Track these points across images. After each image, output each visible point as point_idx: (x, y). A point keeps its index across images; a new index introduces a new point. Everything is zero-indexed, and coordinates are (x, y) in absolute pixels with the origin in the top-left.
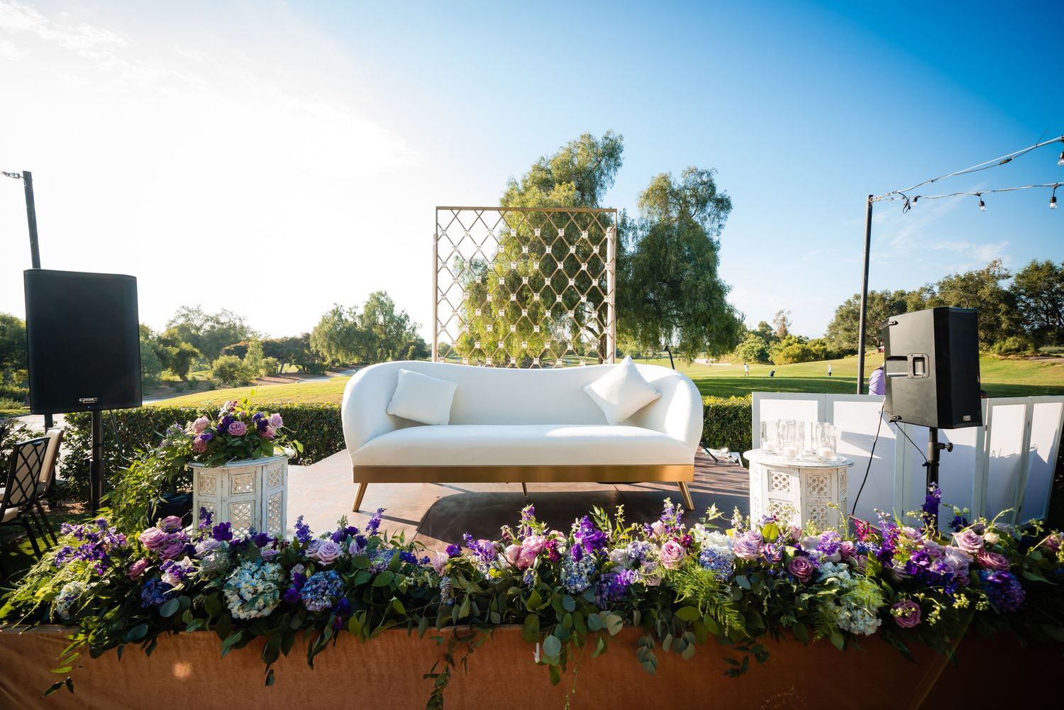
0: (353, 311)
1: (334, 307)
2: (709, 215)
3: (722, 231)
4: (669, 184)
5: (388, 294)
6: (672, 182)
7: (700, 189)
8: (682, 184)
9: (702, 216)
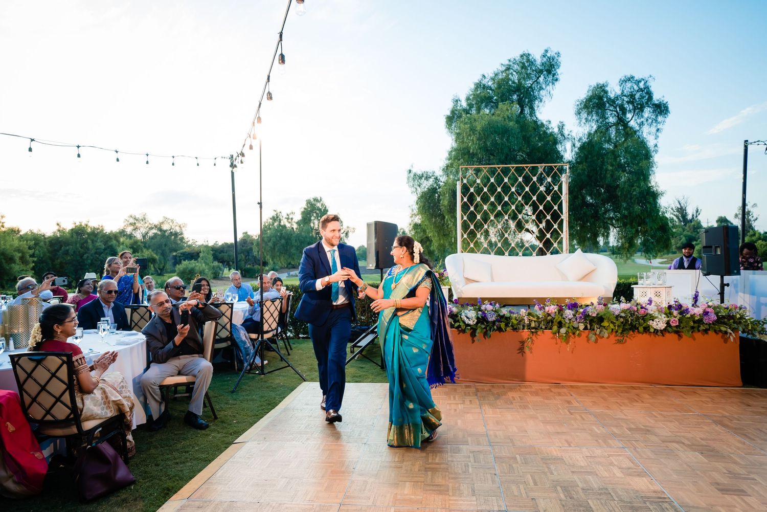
0: (290, 217)
1: (274, 214)
2: (647, 120)
3: (659, 134)
4: (606, 92)
5: (323, 200)
6: (609, 91)
7: (637, 96)
8: (619, 93)
9: (639, 121)
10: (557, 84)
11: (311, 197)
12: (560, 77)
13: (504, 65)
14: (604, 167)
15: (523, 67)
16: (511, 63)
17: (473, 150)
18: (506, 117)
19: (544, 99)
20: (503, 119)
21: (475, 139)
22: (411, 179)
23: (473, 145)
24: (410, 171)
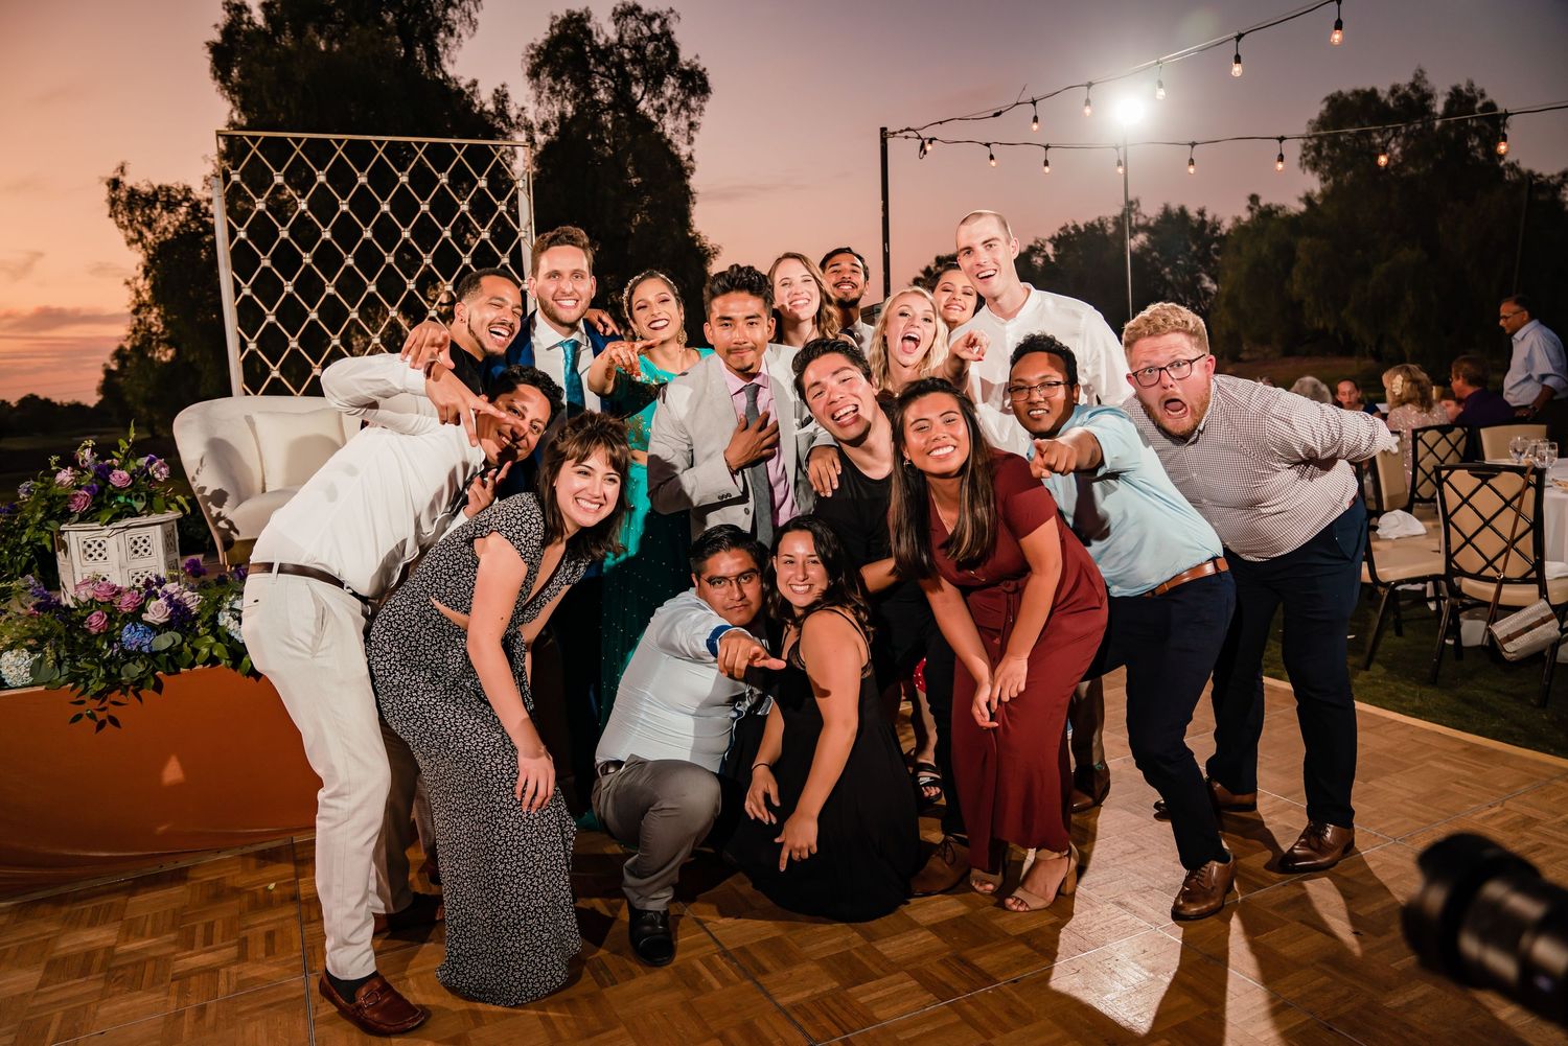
2: (671, 103)
3: (694, 134)
4: (589, 33)
6: (594, 31)
7: (650, 49)
8: (614, 38)
9: (656, 103)
14: (601, 190)
18: (371, 59)
19: (458, 29)
22: (120, 205)
24: (117, 183)
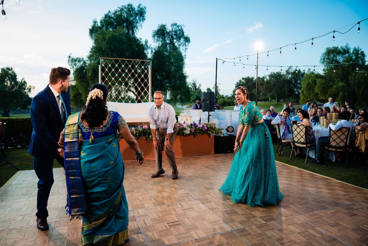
2: (182, 44)
3: (186, 51)
4: (166, 29)
5: (13, 69)
6: (167, 28)
7: (178, 32)
8: (171, 30)
9: (179, 44)
10: (144, 21)
11: (5, 67)
12: (146, 18)
13: (120, 8)
14: (165, 63)
15: (129, 10)
16: (123, 8)
17: (104, 49)
18: (121, 34)
19: (139, 27)
20: (119, 35)
21: (105, 43)
22: (70, 61)
23: (104, 46)
24: (70, 57)
